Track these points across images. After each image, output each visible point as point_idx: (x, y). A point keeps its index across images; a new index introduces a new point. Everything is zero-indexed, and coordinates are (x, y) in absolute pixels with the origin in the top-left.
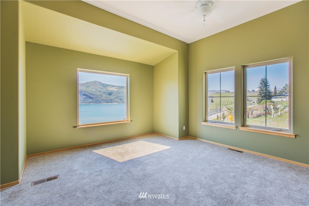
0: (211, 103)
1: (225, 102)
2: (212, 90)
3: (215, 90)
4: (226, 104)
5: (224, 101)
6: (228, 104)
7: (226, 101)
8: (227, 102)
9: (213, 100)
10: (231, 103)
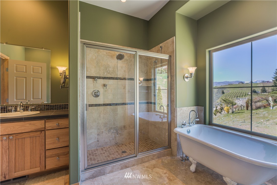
0: (222, 95)
1: (237, 94)
2: (225, 82)
3: (227, 81)
4: (238, 96)
5: (236, 92)
6: (241, 96)
7: (238, 92)
8: (240, 93)
9: (224, 92)
10: (244, 95)
